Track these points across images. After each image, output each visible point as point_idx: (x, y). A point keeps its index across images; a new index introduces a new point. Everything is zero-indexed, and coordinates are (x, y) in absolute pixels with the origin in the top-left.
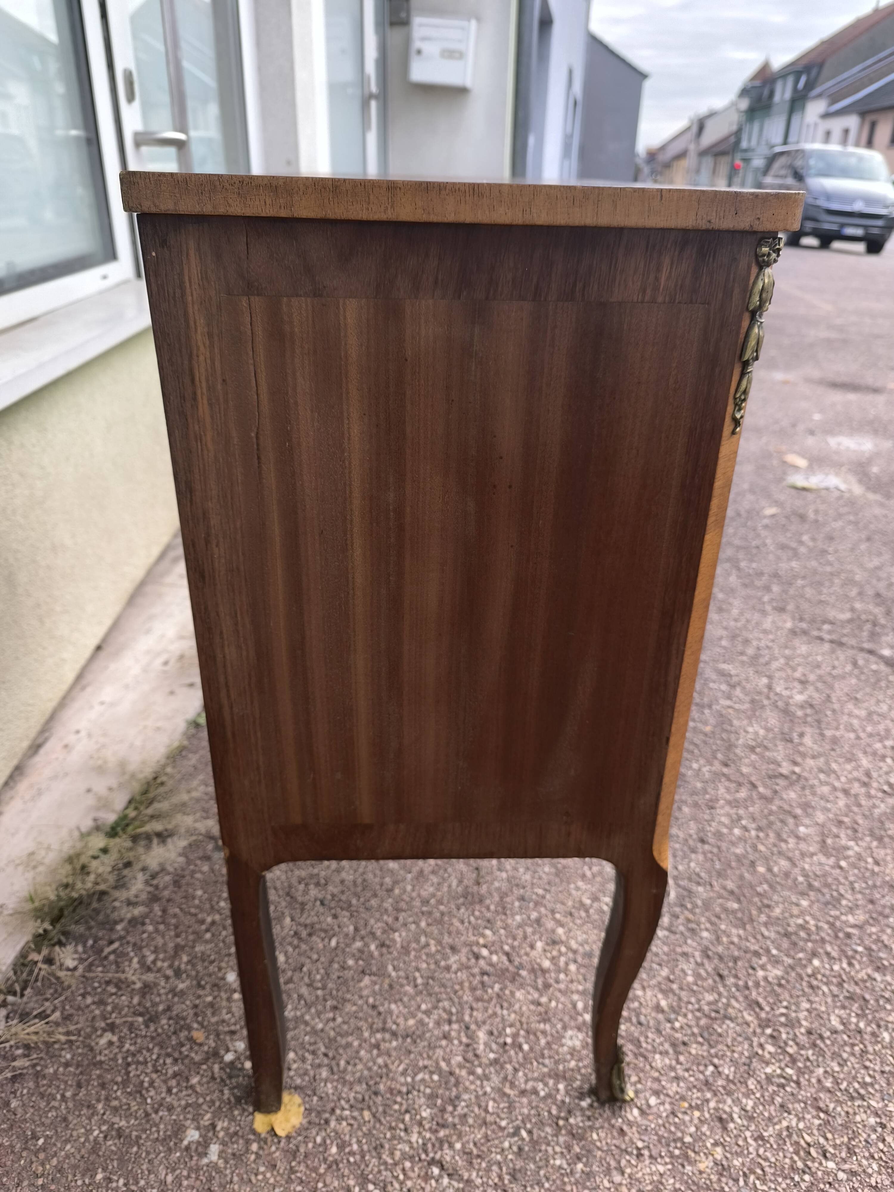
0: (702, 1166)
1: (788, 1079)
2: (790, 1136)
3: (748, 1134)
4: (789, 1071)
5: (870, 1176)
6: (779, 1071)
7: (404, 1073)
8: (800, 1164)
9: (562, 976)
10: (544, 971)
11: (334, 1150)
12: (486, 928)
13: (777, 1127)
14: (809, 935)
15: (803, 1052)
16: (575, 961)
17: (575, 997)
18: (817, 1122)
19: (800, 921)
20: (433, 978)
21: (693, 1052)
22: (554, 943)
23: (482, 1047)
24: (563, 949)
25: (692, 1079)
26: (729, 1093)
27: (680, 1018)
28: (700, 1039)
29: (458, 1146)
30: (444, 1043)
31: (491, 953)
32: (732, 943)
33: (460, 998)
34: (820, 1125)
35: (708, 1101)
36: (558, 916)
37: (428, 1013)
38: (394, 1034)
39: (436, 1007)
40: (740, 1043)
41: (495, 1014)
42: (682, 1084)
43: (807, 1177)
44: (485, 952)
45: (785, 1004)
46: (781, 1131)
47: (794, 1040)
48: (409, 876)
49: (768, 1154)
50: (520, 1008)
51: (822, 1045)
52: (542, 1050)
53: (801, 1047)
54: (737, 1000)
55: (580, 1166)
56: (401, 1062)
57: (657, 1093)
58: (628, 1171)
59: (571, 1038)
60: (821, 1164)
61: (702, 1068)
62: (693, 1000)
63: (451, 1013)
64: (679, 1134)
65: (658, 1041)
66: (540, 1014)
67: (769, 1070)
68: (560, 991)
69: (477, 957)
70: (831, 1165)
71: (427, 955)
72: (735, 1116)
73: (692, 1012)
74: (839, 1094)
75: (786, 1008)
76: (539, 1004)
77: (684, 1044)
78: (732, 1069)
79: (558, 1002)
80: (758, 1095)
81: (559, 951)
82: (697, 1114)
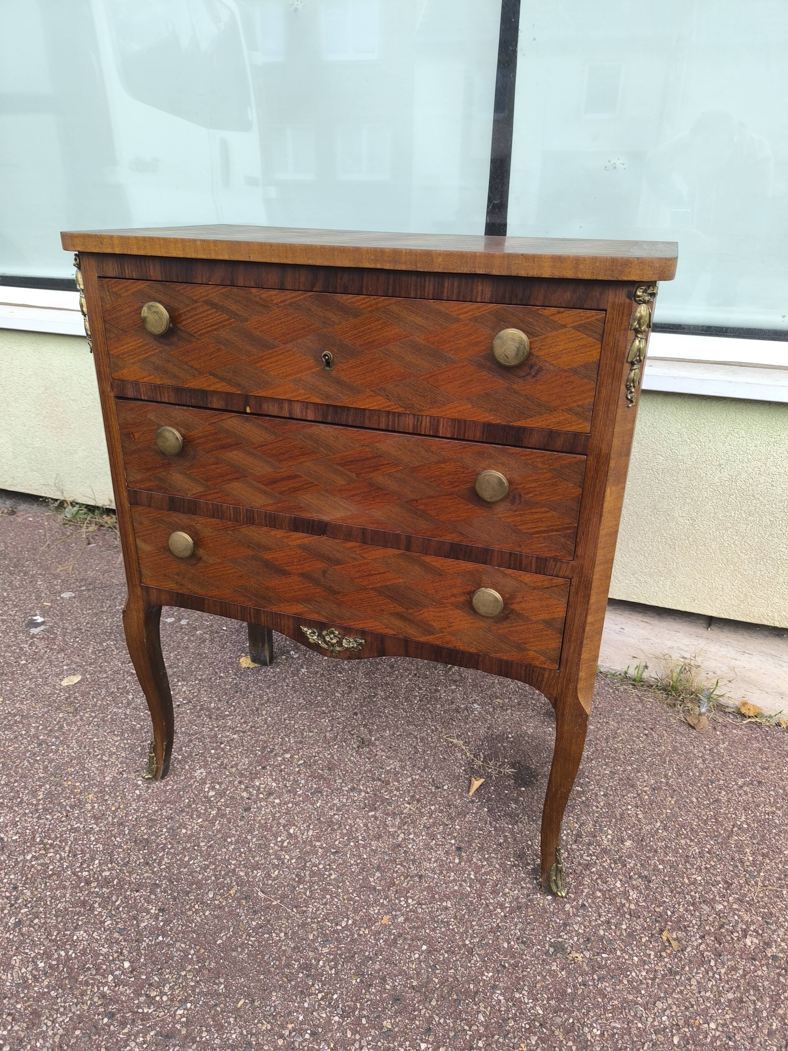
0: (91, 796)
1: (82, 870)
2: (60, 847)
3: (82, 826)
4: (85, 874)
5: (6, 874)
6: (91, 867)
7: (239, 703)
8: (46, 841)
9: (243, 786)
10: (252, 780)
11: (222, 675)
12: (305, 762)
13: (70, 843)
14: (151, 985)
15: (87, 892)
16: (248, 798)
17: (223, 786)
18: (51, 867)
19: (166, 989)
20: (285, 728)
21: (143, 828)
22: (270, 794)
23: (228, 734)
24: (261, 796)
25: (130, 818)
26: (106, 832)
27: (167, 834)
28: (146, 837)
29: (188, 711)
30: (242, 721)
31: (284, 759)
32: (190, 909)
33: (264, 735)
34: (48, 868)
35: (113, 818)
36: (290, 805)
37: (266, 719)
38: (263, 704)
39: (266, 723)
40: (125, 858)
41: (243, 746)
42: (133, 811)
43: (38, 840)
44: (288, 756)
45: (121, 909)
46: (66, 844)
47: (97, 892)
48: (373, 739)
49: (64, 829)
50: (237, 757)
51: (78, 909)
52: (205, 757)
53: (90, 893)
54: (149, 878)
55: (139, 749)
56: (245, 703)
57: (139, 796)
58: (119, 766)
59: (201, 773)
60: (35, 852)
61: (131, 826)
62: (172, 851)
63: (258, 728)
64: (112, 795)
65: (165, 814)
66: (226, 765)
67: (97, 862)
68: (234, 781)
69: (286, 751)
70: (29, 857)
71: (303, 730)
72: (95, 826)
73: (165, 844)
74: (48, 893)
75: (118, 909)
76: (232, 767)
77: (151, 827)
78: (116, 843)
79: (227, 776)
80: (92, 846)
81: (261, 793)
82: (113, 809)
